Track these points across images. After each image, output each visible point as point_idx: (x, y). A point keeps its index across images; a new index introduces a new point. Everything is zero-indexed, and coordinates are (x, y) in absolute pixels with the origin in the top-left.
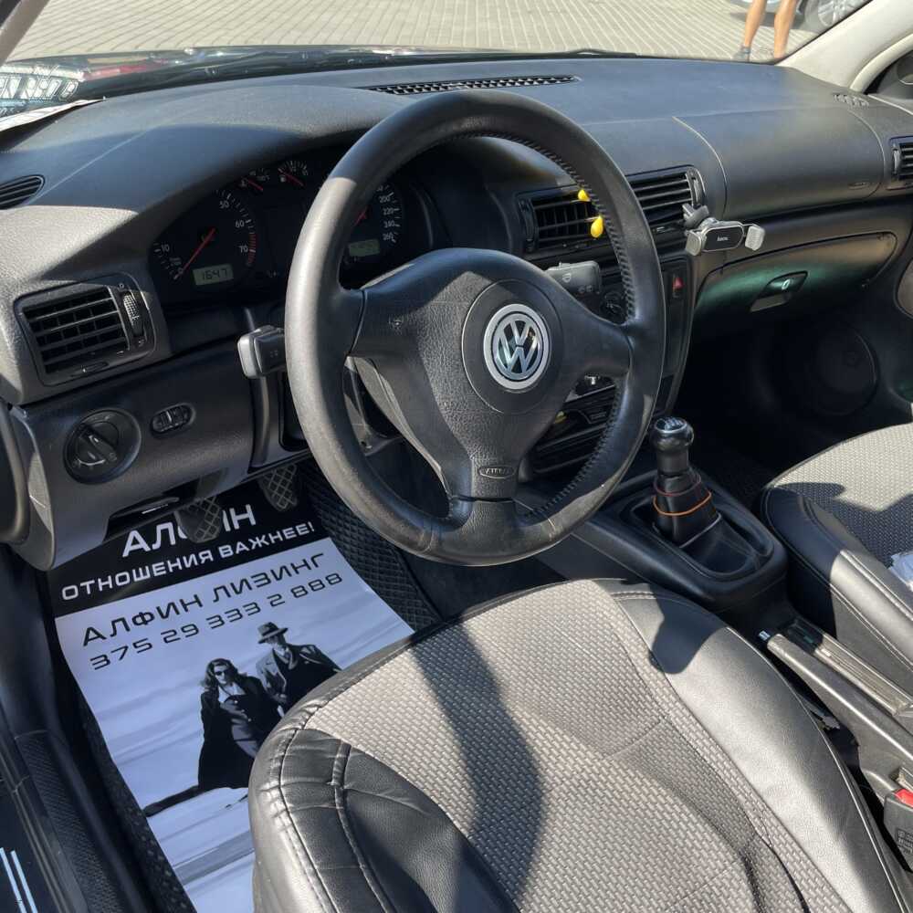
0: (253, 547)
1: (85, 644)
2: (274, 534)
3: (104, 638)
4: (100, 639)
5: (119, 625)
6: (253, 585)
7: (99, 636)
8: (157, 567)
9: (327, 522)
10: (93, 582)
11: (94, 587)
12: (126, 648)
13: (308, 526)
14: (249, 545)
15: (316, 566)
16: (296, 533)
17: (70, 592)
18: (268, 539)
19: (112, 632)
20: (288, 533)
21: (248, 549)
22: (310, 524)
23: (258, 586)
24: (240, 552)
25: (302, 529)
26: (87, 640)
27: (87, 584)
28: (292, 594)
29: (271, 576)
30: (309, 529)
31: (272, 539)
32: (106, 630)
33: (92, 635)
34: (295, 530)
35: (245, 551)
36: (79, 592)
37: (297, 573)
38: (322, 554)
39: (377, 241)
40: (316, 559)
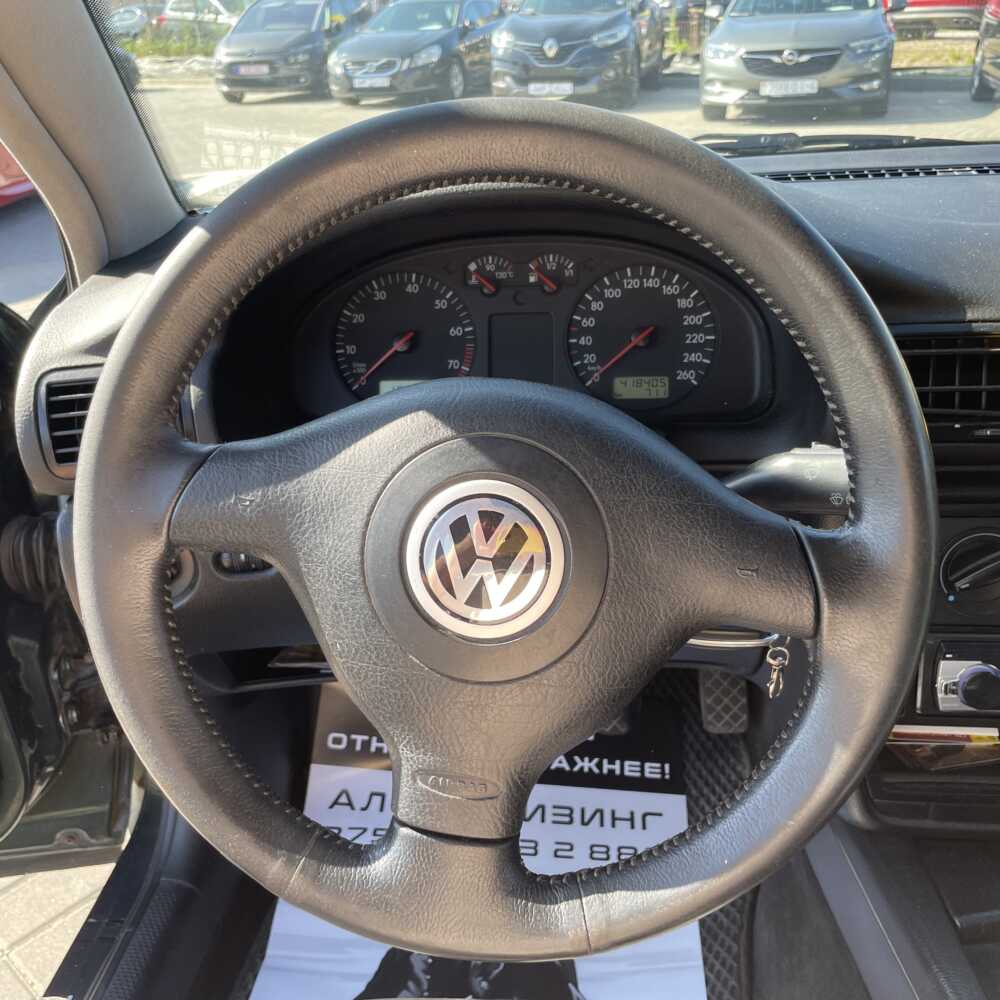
0: (576, 769)
1: (331, 807)
2: (611, 762)
3: (353, 808)
4: (348, 808)
5: (377, 800)
6: (549, 817)
7: (350, 804)
9: (693, 774)
10: (366, 738)
11: (366, 745)
12: (365, 830)
13: (663, 768)
14: (572, 763)
15: (644, 827)
16: (642, 771)
17: (337, 741)
18: (599, 765)
19: (364, 806)
20: (631, 768)
21: (567, 768)
22: (667, 766)
23: (554, 822)
24: (557, 768)
25: (652, 770)
26: (336, 803)
27: (359, 738)
28: (589, 852)
29: (577, 816)
30: (663, 773)
31: (606, 767)
32: (360, 803)
33: (344, 799)
34: (642, 767)
35: (564, 769)
36: (347, 745)
37: (613, 826)
38: (660, 815)
39: (666, 380)
40: (648, 818)
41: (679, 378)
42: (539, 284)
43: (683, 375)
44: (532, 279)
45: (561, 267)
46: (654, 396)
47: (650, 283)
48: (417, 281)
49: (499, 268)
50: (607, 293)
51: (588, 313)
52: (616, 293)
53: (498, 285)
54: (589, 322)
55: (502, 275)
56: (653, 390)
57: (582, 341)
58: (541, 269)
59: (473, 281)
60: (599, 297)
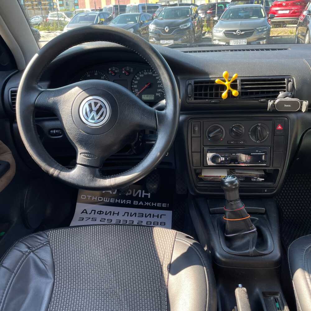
0: (145, 205)
1: (81, 213)
3: (87, 213)
4: (86, 213)
5: (93, 212)
6: (137, 215)
8: (112, 200)
10: (91, 196)
11: (91, 198)
12: (90, 218)
13: (167, 205)
14: (144, 203)
15: (161, 218)
16: (162, 205)
17: (84, 197)
18: (151, 204)
19: (90, 213)
20: (159, 205)
21: (143, 205)
22: (168, 204)
23: (138, 217)
24: (140, 205)
25: (164, 205)
26: (83, 212)
27: (89, 196)
28: (146, 223)
29: (144, 215)
30: (167, 206)
31: (153, 204)
32: (89, 212)
33: (85, 211)
35: (142, 205)
36: (86, 198)
37: (153, 217)
38: (165, 215)
39: (154, 95)
40: (162, 216)
41: (156, 95)
42: (125, 73)
43: (157, 94)
44: (123, 72)
45: (130, 70)
46: (151, 99)
47: (150, 73)
48: (97, 72)
49: (116, 70)
50: (140, 75)
51: (136, 80)
52: (142, 76)
53: (116, 73)
54: (136, 82)
55: (116, 71)
56: (151, 98)
57: (135, 86)
58: (125, 70)
59: (110, 73)
60: (138, 76)
